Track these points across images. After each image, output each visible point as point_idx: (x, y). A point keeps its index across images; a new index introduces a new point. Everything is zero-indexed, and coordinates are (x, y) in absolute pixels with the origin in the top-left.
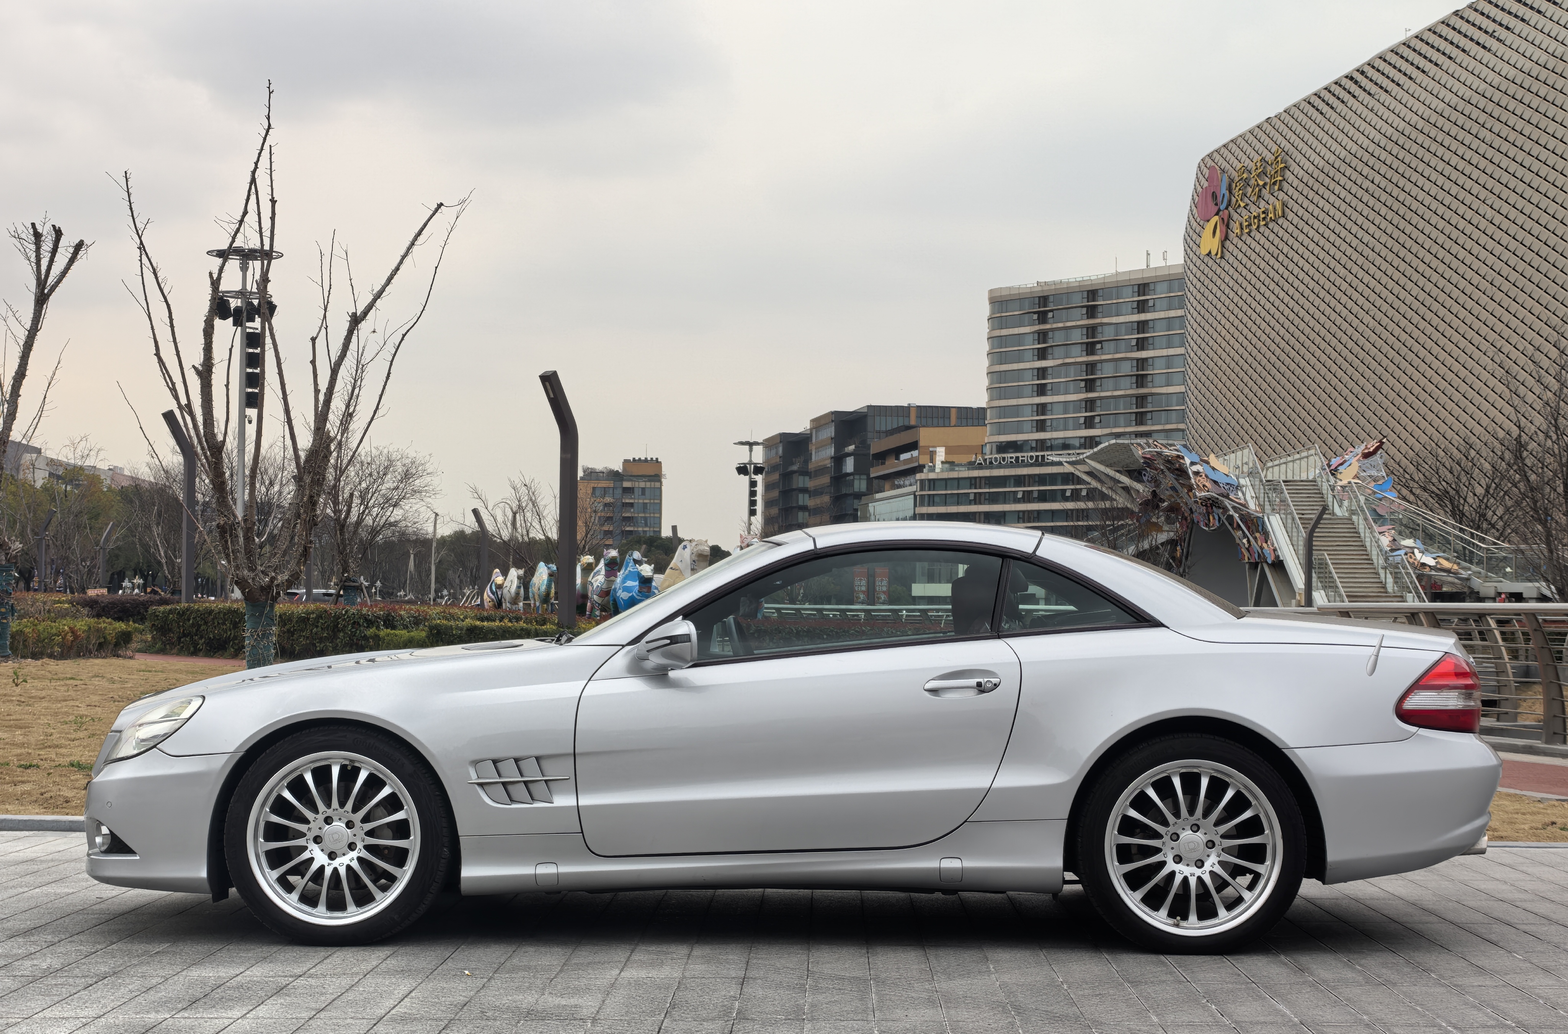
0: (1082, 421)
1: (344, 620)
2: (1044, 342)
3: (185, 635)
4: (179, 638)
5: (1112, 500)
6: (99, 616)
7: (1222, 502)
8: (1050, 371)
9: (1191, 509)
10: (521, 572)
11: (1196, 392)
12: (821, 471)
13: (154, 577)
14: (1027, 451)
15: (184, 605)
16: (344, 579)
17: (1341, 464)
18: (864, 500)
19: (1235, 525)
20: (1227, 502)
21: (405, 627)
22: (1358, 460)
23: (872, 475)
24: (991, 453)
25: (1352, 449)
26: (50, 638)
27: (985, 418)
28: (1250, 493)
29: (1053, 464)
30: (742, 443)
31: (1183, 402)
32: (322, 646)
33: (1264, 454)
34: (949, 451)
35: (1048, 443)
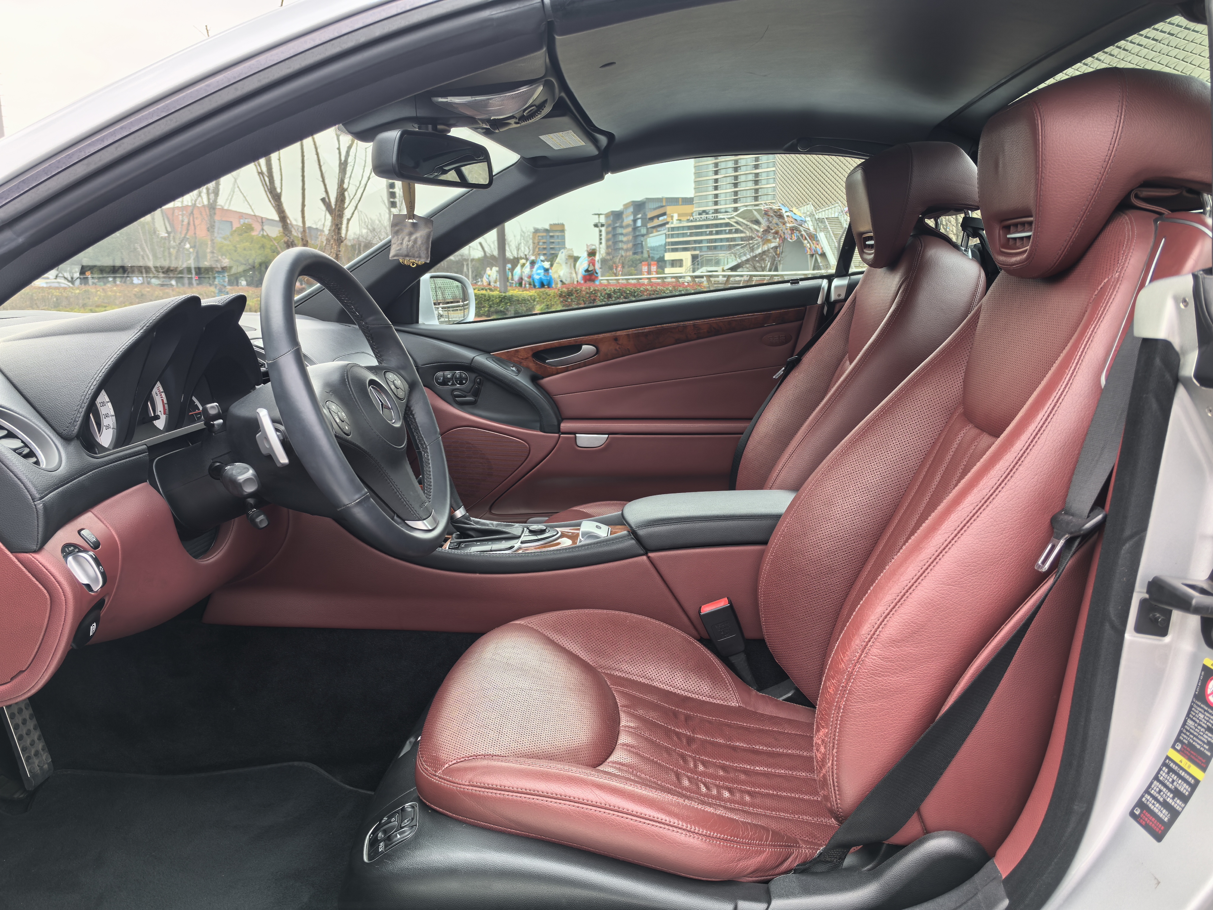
0: (732, 200)
2: (717, 167)
5: (745, 233)
7: (799, 228)
8: (719, 180)
9: (784, 233)
11: (780, 186)
12: (628, 226)
14: (710, 214)
18: (645, 237)
19: (804, 238)
20: (801, 229)
23: (648, 227)
24: (696, 216)
27: (693, 201)
28: (810, 223)
29: (721, 219)
30: (596, 214)
31: (774, 190)
33: (818, 206)
34: (679, 215)
35: (719, 211)
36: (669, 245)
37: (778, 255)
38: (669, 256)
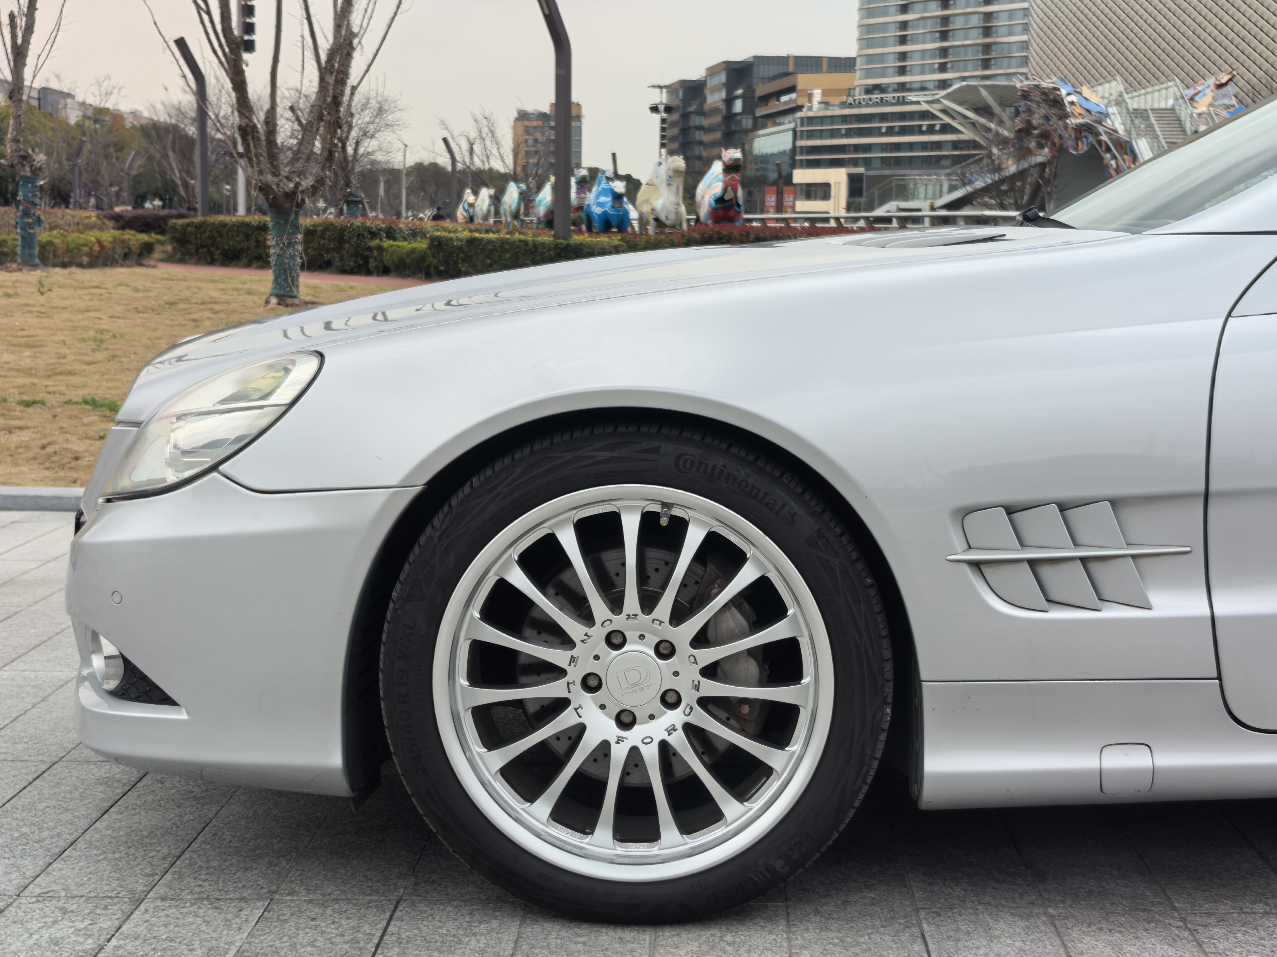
0: (936, 66)
1: (349, 232)
3: (202, 246)
4: (197, 250)
5: (961, 133)
6: (122, 228)
7: (1096, 128)
8: (910, 24)
9: (1061, 136)
10: (492, 191)
11: (1038, 40)
12: (716, 111)
13: (171, 200)
14: (890, 93)
15: (200, 219)
16: (347, 194)
17: (1196, 94)
18: (751, 134)
19: (1105, 148)
20: (1100, 129)
21: (405, 239)
22: (1212, 91)
23: (757, 115)
24: (860, 95)
25: (1203, 81)
26: (78, 247)
27: (854, 65)
28: (1117, 119)
29: (912, 103)
30: (654, 87)
31: (1026, 49)
32: (330, 256)
33: (1132, 86)
34: (825, 93)
35: (908, 86)
36: (801, 153)
37: (1048, 182)
38: (801, 176)
